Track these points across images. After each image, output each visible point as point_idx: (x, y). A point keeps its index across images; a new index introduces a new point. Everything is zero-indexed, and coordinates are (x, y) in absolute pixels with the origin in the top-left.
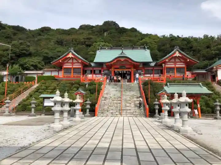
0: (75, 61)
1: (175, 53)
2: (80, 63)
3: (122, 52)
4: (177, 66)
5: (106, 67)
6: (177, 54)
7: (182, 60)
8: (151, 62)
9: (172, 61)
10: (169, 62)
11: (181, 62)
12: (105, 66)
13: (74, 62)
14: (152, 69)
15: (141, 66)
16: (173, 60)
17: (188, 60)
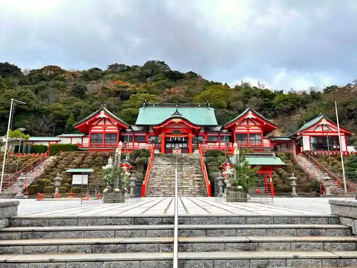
0: (108, 123)
1: (247, 114)
2: (115, 126)
3: (177, 111)
4: (250, 131)
5: (153, 131)
6: (250, 116)
7: (258, 124)
8: (215, 126)
9: (243, 124)
10: (240, 125)
11: (256, 125)
12: (151, 131)
13: (106, 124)
14: (217, 135)
15: (202, 131)
16: (245, 123)
17: (265, 124)
